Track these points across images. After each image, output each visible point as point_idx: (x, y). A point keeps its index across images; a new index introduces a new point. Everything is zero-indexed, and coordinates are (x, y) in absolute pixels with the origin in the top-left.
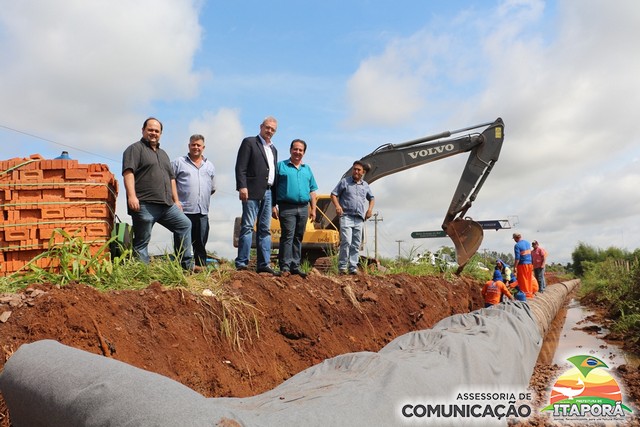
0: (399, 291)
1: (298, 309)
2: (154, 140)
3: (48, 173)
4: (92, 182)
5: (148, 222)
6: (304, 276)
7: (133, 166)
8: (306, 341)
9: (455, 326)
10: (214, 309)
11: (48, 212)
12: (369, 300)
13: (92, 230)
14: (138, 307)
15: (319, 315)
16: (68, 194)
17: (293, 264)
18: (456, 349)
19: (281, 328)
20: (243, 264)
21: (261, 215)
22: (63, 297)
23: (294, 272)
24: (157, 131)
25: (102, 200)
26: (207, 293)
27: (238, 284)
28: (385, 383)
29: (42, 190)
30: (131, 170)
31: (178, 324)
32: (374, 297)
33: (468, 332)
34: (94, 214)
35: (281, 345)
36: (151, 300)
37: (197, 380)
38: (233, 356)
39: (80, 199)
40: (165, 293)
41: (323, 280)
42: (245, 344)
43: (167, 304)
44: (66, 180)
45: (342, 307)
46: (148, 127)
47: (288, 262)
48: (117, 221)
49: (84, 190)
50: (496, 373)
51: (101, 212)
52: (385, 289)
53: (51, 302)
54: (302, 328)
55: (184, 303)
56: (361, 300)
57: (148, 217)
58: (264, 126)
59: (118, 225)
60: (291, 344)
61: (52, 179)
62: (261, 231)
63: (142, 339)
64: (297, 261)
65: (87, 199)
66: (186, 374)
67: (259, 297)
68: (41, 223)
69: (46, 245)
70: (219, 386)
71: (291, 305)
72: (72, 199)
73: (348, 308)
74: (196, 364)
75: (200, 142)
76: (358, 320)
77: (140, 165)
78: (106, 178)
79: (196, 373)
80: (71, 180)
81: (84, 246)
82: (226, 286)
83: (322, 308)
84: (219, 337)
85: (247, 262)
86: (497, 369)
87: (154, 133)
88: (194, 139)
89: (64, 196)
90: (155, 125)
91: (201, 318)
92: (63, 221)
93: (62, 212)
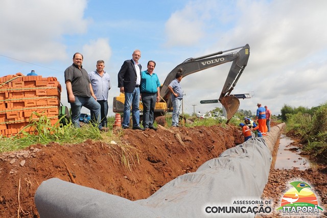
0: (202, 135)
1: (156, 148)
2: (79, 64)
3: (27, 83)
4: (49, 87)
5: (79, 106)
6: (155, 130)
7: (70, 78)
8: (160, 164)
9: (233, 154)
10: (117, 151)
11: (28, 103)
12: (188, 140)
13: (51, 111)
14: (82, 152)
15: (165, 150)
16: (38, 94)
17: (150, 124)
18: (237, 167)
19: (148, 158)
20: (126, 125)
21: (134, 100)
22: (49, 151)
23: (151, 128)
24: (80, 59)
25: (55, 96)
26: (113, 142)
27: (126, 137)
28: (210, 188)
29: (24, 92)
30: (69, 81)
31: (102, 160)
32: (190, 139)
33: (239, 157)
34: (51, 103)
35: (148, 166)
36: (88, 149)
37: (112, 187)
38: (128, 174)
39: (44, 96)
40: (94, 144)
41: (165, 131)
42: (133, 167)
43: (96, 151)
44: (36, 86)
45: (175, 145)
46: (76, 58)
47: (148, 123)
48: (61, 105)
49: (46, 91)
50: (255, 177)
51: (55, 102)
52: (195, 134)
53: (45, 155)
54: (158, 157)
55: (103, 148)
56: (184, 141)
57: (79, 103)
58: (134, 54)
59: (61, 107)
60: (153, 165)
61: (29, 86)
62: (135, 108)
63: (85, 169)
64: (152, 122)
65: (47, 96)
66: (108, 185)
67: (137, 142)
68: (25, 109)
69: (28, 120)
70: (122, 189)
71: (152, 146)
72: (40, 96)
73: (178, 145)
74: (111, 179)
75: (102, 64)
76: (183, 151)
77: (74, 77)
78: (56, 85)
79: (112, 184)
80: (39, 86)
81: (48, 120)
82: (121, 138)
83: (167, 146)
84: (121, 164)
85: (128, 124)
86: (255, 175)
87: (79, 60)
88: (98, 62)
89: (35, 94)
90: (79, 56)
91: (112, 156)
92: (36, 108)
93: (35, 102)
